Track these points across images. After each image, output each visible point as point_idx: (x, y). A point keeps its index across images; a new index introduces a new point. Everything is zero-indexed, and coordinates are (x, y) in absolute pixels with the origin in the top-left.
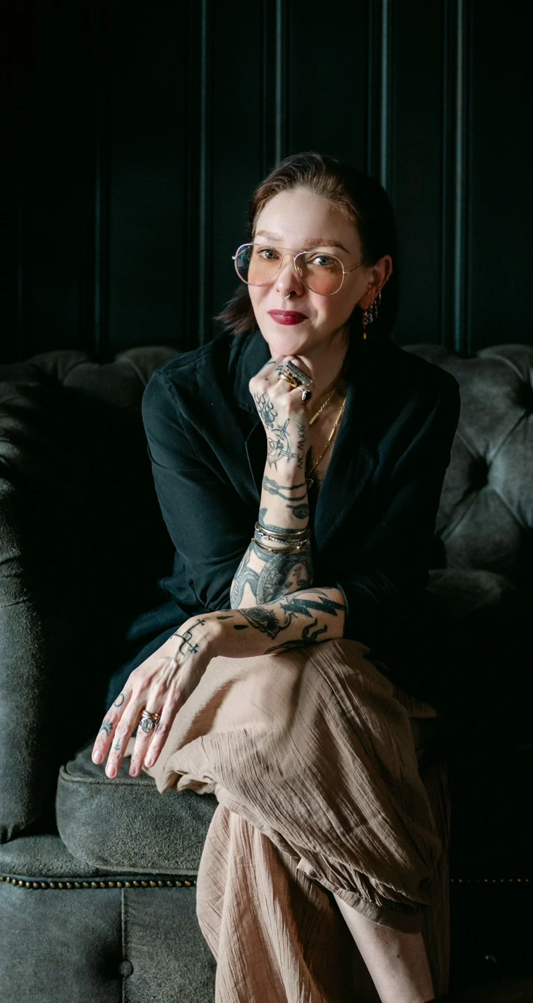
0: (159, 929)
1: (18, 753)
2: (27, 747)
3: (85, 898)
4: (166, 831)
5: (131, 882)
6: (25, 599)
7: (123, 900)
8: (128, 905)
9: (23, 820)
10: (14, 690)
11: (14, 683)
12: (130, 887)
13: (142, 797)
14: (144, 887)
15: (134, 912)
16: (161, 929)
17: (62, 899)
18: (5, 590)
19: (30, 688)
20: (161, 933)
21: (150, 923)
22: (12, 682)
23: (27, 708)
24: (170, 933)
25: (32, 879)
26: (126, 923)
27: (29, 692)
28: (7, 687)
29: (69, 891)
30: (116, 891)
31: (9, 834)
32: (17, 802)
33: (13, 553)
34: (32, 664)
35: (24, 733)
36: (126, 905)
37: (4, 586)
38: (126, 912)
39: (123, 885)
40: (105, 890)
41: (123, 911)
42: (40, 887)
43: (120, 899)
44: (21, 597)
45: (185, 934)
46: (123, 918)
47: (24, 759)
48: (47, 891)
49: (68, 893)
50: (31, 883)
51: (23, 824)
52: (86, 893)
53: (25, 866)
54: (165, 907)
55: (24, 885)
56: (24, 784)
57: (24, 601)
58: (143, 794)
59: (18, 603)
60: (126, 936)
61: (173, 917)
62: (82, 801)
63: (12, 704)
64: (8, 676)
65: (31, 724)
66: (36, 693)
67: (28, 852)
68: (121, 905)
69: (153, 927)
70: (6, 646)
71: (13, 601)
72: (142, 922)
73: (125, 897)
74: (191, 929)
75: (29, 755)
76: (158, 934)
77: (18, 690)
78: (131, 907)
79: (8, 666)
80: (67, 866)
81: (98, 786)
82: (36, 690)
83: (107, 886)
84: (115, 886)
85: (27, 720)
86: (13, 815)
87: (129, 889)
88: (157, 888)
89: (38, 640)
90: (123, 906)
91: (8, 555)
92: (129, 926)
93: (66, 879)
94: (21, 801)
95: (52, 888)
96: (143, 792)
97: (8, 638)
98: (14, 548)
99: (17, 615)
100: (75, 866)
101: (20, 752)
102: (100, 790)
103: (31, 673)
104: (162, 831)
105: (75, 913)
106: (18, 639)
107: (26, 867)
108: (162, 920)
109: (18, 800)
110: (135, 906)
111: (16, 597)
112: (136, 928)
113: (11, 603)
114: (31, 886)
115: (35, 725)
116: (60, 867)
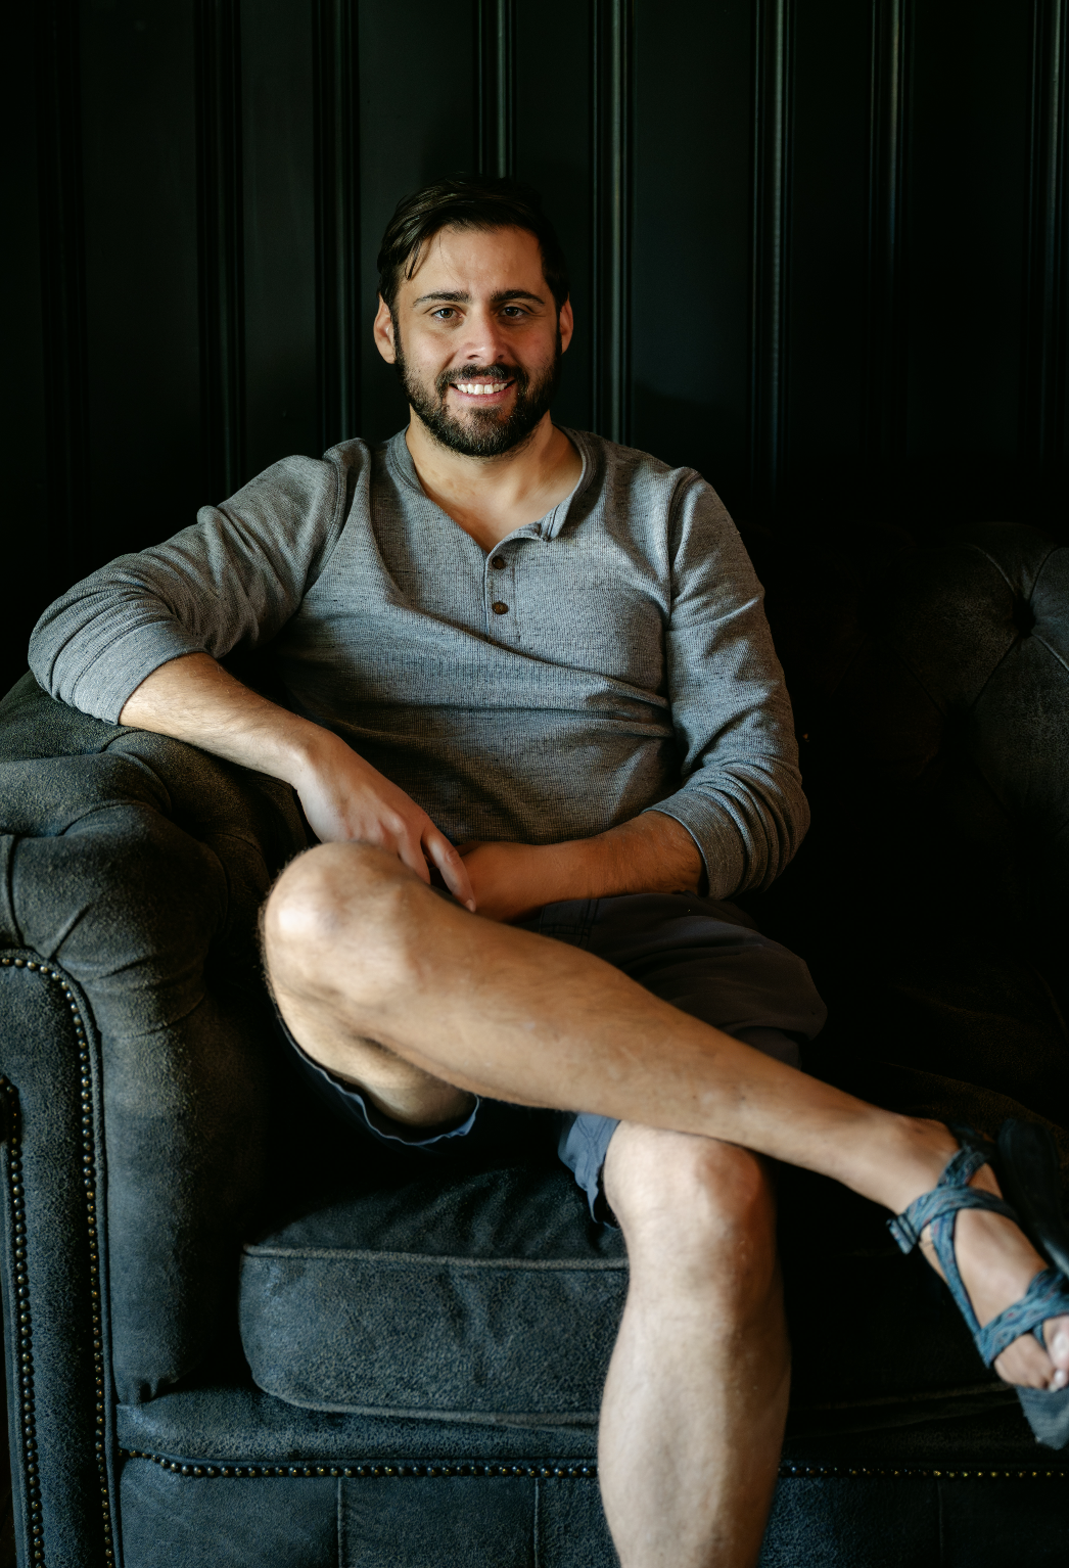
0: (398, 1546)
1: (160, 1269)
2: (177, 1259)
3: (277, 1495)
4: (410, 1337)
5: (353, 1469)
6: (166, 1024)
7: (339, 1496)
8: (348, 1506)
9: (174, 1372)
10: (151, 1171)
11: (151, 1159)
12: (351, 1476)
13: (372, 1280)
14: (375, 1477)
15: (357, 1517)
16: (402, 1548)
17: (239, 1494)
18: (132, 1011)
19: (177, 1168)
20: (401, 1553)
21: (384, 1536)
22: (148, 1158)
23: (173, 1199)
24: (415, 1553)
25: (193, 1461)
26: (345, 1534)
27: (175, 1174)
28: (140, 1165)
29: (251, 1480)
30: (329, 1481)
31: (153, 1391)
32: (163, 1345)
33: (144, 951)
34: (179, 1129)
35: (169, 1237)
36: (344, 1506)
37: (129, 1003)
38: (345, 1518)
39: (341, 1473)
40: (311, 1480)
41: (339, 1516)
42: (204, 1473)
43: (334, 1494)
44: (158, 1021)
45: (441, 1556)
46: (339, 1528)
47: (171, 1278)
48: (216, 1481)
49: (250, 1484)
50: (190, 1467)
51: (174, 1377)
52: (279, 1484)
53: (178, 1443)
54: (408, 1510)
55: (178, 1470)
56: (172, 1316)
57: (163, 1028)
58: (373, 1276)
59: (153, 1032)
60: (346, 1555)
61: (422, 1528)
62: (275, 1287)
63: (148, 1192)
64: (140, 1148)
65: (181, 1224)
66: (187, 1175)
67: (184, 1419)
68: (336, 1504)
69: (388, 1544)
70: (137, 1100)
71: (146, 1028)
72: (371, 1535)
73: (344, 1493)
74: (450, 1549)
75: (180, 1271)
76: (396, 1553)
77: (157, 1170)
78: (352, 1508)
79: (140, 1132)
80: (247, 1446)
81: (302, 1262)
82: (187, 1171)
83: (314, 1473)
84: (327, 1473)
85: (174, 1217)
86: (157, 1364)
87: (350, 1480)
88: (396, 1478)
89: (187, 1091)
90: (339, 1508)
91: (135, 956)
92: (350, 1540)
93: (247, 1463)
94: (169, 1343)
95: (224, 1477)
96: (373, 1272)
97: (140, 1088)
98: (145, 942)
99: (152, 1051)
100: (260, 1445)
101: (165, 1267)
102: (304, 1269)
103: (177, 1144)
104: (403, 1337)
105: (261, 1519)
106: (154, 1090)
107: (180, 1446)
108: (404, 1533)
109: (163, 1342)
110: (360, 1507)
111: (150, 1022)
112: (362, 1544)
113: (143, 1032)
114: (190, 1472)
115: (188, 1225)
116: (234, 1447)
